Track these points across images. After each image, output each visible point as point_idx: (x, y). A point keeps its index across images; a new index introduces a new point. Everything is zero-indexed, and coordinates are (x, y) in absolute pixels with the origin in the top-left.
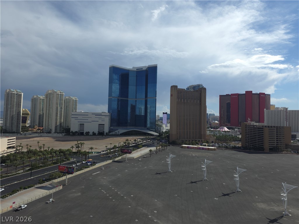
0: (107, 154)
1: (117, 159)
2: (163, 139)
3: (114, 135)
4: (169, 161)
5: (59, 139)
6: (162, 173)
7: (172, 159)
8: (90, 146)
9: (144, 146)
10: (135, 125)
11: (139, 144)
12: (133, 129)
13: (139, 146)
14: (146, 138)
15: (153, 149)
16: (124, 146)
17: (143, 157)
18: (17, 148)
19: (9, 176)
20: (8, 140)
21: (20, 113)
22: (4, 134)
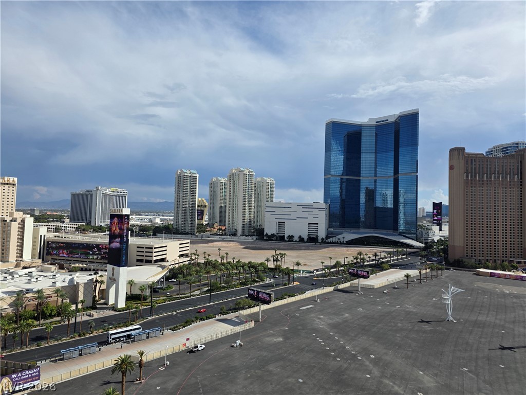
0: (324, 275)
1: (341, 286)
2: (433, 254)
3: (335, 243)
4: (448, 299)
5: (249, 245)
6: (434, 321)
7: (455, 296)
8: (296, 260)
9: (393, 266)
10: (375, 227)
11: (383, 262)
12: (372, 233)
13: (384, 265)
14: (397, 251)
15: (413, 273)
16: (355, 263)
17: (393, 287)
18: (192, 256)
19: (181, 298)
20: (180, 244)
21: (195, 205)
22: (176, 235)
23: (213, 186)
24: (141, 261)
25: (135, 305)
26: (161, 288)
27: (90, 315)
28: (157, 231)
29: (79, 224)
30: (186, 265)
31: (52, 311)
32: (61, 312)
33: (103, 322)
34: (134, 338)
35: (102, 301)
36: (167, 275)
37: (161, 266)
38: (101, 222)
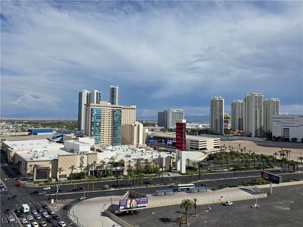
5: (260, 143)
8: (299, 156)
18: (222, 148)
19: (216, 172)
20: (214, 140)
21: (223, 117)
22: (211, 135)
23: (234, 105)
24: (193, 148)
25: (191, 172)
26: (205, 165)
27: (169, 175)
28: (201, 132)
29: (162, 128)
30: (219, 153)
31: (152, 170)
32: (156, 171)
33: (175, 179)
34: (191, 190)
35: (174, 168)
36: (207, 158)
37: (203, 152)
38: (172, 127)
